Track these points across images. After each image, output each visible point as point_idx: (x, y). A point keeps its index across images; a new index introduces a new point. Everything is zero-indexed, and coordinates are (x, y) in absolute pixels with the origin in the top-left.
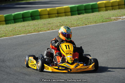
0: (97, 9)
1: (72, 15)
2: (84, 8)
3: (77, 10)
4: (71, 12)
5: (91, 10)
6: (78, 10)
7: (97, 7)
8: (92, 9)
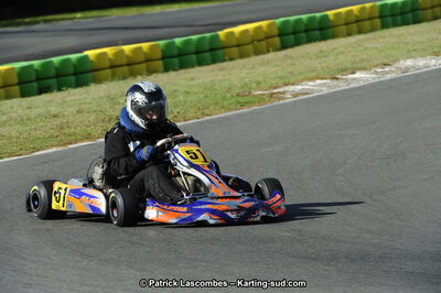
0: (90, 75)
1: (24, 94)
2: (53, 73)
3: (34, 78)
4: (19, 84)
5: (73, 78)
6: (38, 79)
7: (89, 67)
8: (75, 74)
